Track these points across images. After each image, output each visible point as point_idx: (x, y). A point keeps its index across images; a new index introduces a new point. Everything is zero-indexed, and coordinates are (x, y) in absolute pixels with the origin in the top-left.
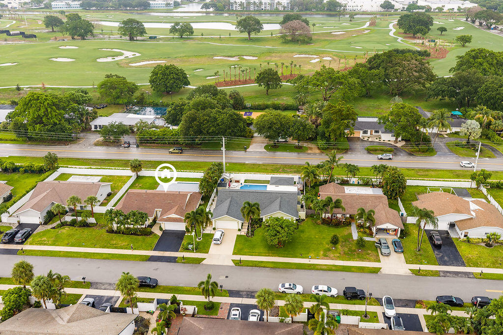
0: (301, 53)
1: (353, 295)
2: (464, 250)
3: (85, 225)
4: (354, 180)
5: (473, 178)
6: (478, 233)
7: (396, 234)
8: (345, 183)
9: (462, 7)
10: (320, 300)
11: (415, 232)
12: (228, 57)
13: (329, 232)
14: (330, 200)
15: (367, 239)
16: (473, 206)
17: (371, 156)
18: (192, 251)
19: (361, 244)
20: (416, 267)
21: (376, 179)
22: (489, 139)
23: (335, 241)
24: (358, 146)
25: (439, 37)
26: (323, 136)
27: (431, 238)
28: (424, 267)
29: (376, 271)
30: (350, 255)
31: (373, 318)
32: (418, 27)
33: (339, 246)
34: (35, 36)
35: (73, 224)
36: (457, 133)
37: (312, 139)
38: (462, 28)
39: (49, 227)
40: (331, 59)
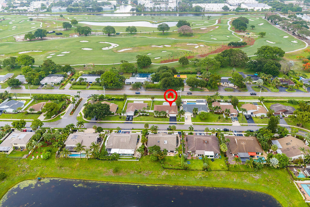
0: (190, 43)
1: (226, 130)
2: (255, 120)
3: (146, 115)
4: (222, 101)
5: (259, 99)
6: (259, 115)
7: (236, 116)
8: (219, 101)
9: (264, 9)
10: (219, 131)
11: (241, 115)
12: (158, 45)
13: (218, 116)
14: (217, 107)
15: (228, 117)
16: (258, 108)
17: (226, 92)
18: (180, 121)
19: (227, 118)
20: (242, 124)
21: (229, 100)
22: (267, 85)
23: (219, 118)
24: (222, 88)
25: (251, 30)
26: (210, 85)
27: (246, 117)
28: (244, 124)
29: (231, 125)
30: (224, 121)
31: (232, 134)
32: (241, 27)
33: (220, 119)
35: (143, 115)
36: (255, 83)
37: (206, 86)
38: (262, 24)
39: (136, 116)
40: (203, 46)
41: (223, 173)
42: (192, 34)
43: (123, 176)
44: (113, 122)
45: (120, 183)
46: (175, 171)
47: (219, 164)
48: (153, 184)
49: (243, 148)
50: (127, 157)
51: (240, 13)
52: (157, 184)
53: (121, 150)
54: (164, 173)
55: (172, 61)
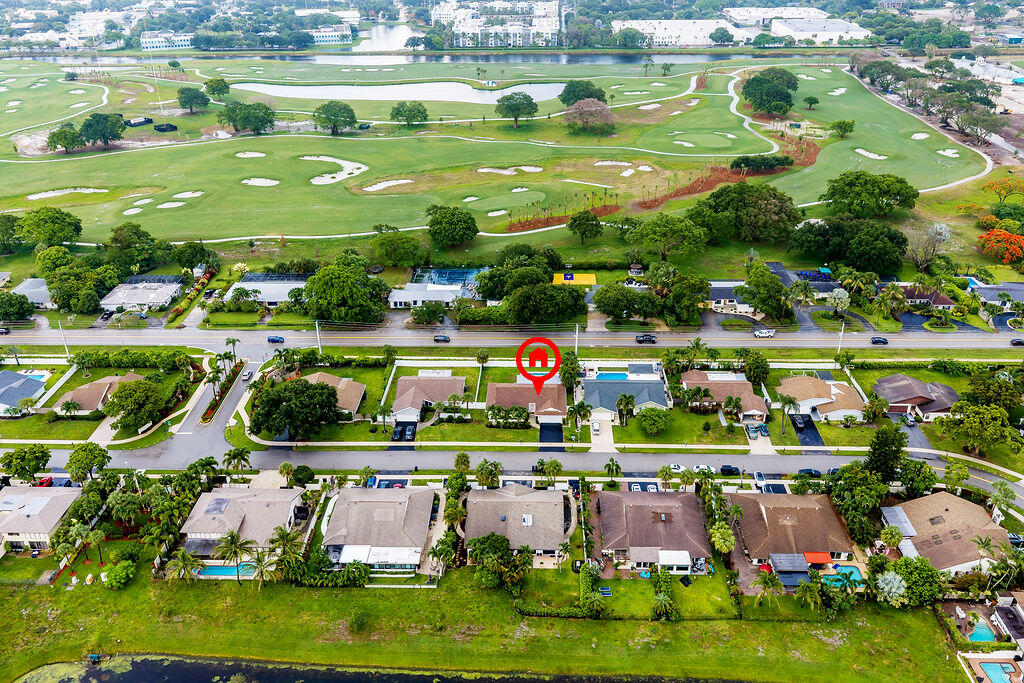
0: (604, 158)
1: (729, 472)
2: (823, 432)
3: (461, 421)
4: (714, 365)
5: (837, 360)
6: (837, 416)
7: (762, 420)
8: (705, 368)
9: (846, 38)
10: (707, 475)
11: (779, 417)
12: (500, 168)
13: (702, 420)
14: (699, 390)
15: (736, 425)
16: (834, 390)
17: (728, 333)
18: (576, 441)
19: (731, 429)
20: (781, 448)
21: (737, 363)
22: (860, 306)
23: (707, 428)
24: (711, 319)
25: (807, 113)
26: (672, 311)
27: (794, 423)
28: (788, 448)
29: (746, 453)
30: (721, 440)
31: (749, 487)
32: (774, 103)
33: (710, 432)
34: (174, 128)
35: (450, 420)
36: (824, 299)
37: (660, 314)
38: (842, 91)
39: (428, 424)
40: (650, 169)
41: (723, 626)
42: (613, 127)
43: (382, 644)
44: (347, 447)
46: (559, 625)
47: (707, 596)
48: (486, 672)
49: (786, 536)
50: (396, 573)
52: (498, 672)
53: (375, 550)
54: (523, 631)
55: (547, 223)
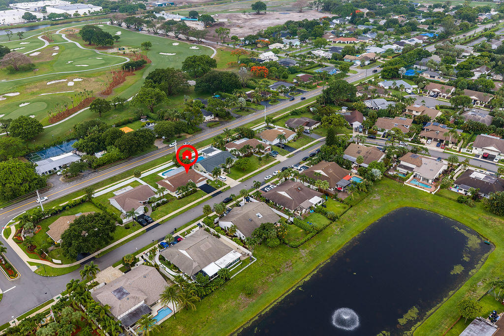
0: (47, 80)
2: (291, 145)
3: (165, 203)
4: (229, 140)
5: (266, 122)
9: (92, 11)
11: (273, 147)
15: (264, 155)
16: (280, 131)
17: (215, 128)
18: (221, 186)
19: (267, 157)
20: (287, 156)
23: (261, 159)
24: (202, 126)
28: (289, 155)
29: (279, 162)
30: (266, 162)
35: (158, 205)
40: (81, 80)
43: (266, 292)
45: (275, 303)
46: (311, 242)
48: (310, 274)
50: (235, 266)
51: (60, 22)
52: (314, 271)
54: (303, 252)
